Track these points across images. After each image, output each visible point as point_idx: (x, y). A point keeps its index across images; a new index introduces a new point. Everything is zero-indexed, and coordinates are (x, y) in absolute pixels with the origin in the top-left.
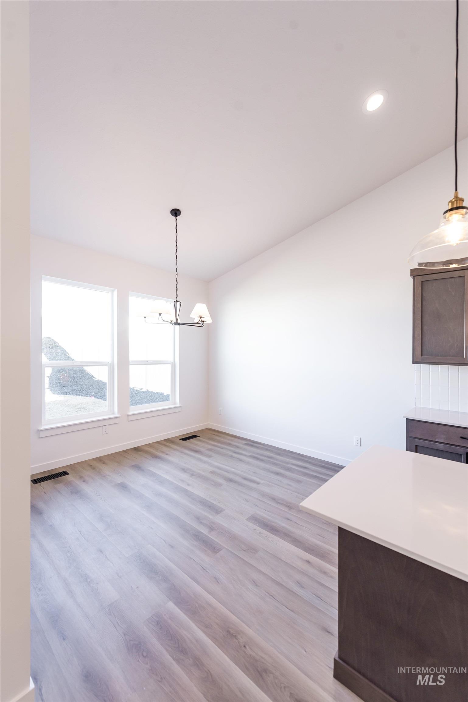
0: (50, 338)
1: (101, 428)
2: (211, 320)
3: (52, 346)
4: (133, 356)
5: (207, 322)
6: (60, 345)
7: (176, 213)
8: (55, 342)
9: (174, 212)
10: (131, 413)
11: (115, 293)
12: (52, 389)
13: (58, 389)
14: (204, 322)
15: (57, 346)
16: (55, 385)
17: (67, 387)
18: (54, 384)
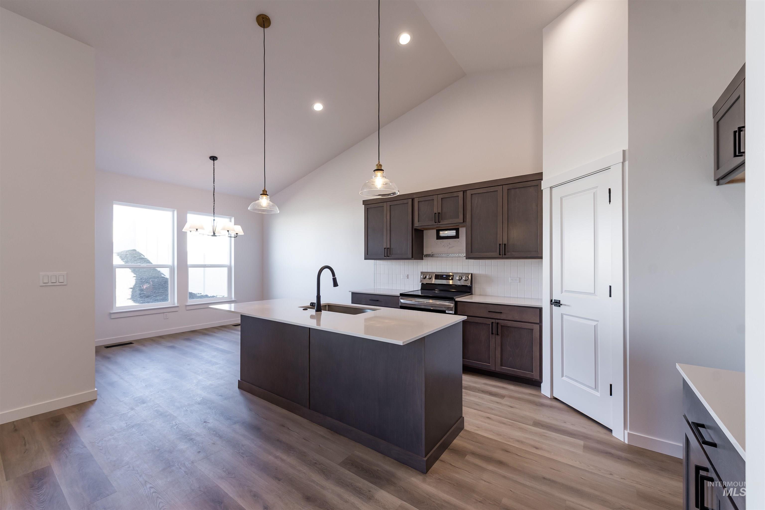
0: (135, 250)
1: (162, 314)
2: (243, 233)
3: (137, 258)
4: (190, 261)
5: (240, 234)
6: (146, 257)
7: (214, 158)
8: (141, 254)
9: (212, 159)
10: (188, 304)
11: (176, 213)
12: (135, 299)
13: (141, 300)
14: (238, 234)
15: (143, 259)
16: (138, 296)
17: (150, 298)
18: (136, 295)
